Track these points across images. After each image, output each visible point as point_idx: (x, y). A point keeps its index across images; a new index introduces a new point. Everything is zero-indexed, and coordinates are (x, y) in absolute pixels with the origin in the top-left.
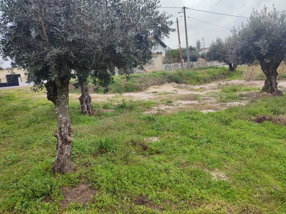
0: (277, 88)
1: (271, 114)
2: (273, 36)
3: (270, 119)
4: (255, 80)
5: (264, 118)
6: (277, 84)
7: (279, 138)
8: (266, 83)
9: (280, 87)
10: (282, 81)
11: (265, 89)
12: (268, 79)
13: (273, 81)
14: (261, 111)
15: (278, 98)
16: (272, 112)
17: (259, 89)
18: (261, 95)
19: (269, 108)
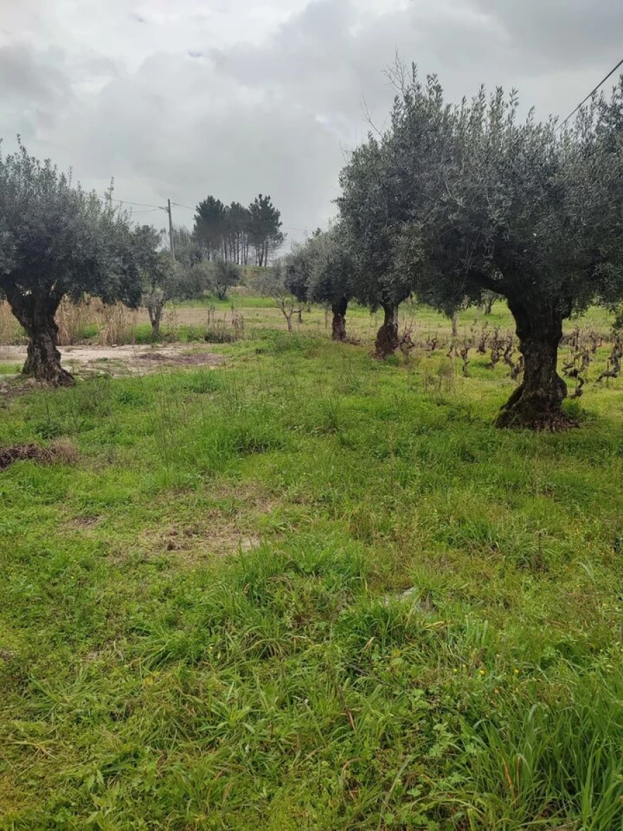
0: (59, 367)
1: (35, 440)
2: (27, 223)
3: (31, 454)
4: (13, 345)
5: (15, 454)
6: (58, 356)
7: (47, 503)
8: (30, 351)
9: (71, 362)
10: (79, 347)
11: (29, 370)
12: (35, 343)
13: (48, 347)
14: (12, 433)
15: (63, 392)
16: (40, 434)
17: (18, 370)
18: (20, 385)
19: (34, 422)
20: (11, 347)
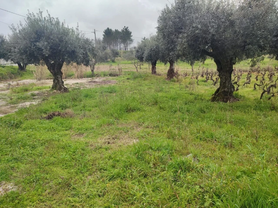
0: (64, 86)
1: (59, 110)
2: (52, 39)
3: (59, 115)
4: (47, 79)
5: (54, 115)
6: (63, 82)
7: (66, 130)
8: (54, 81)
9: (67, 84)
10: (68, 79)
11: (54, 87)
12: (55, 78)
13: (60, 79)
14: (51, 108)
15: (66, 94)
16: (61, 108)
17: (50, 88)
18: (51, 93)
19: (58, 104)
20: (46, 80)
